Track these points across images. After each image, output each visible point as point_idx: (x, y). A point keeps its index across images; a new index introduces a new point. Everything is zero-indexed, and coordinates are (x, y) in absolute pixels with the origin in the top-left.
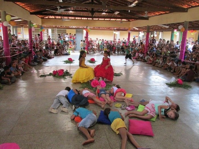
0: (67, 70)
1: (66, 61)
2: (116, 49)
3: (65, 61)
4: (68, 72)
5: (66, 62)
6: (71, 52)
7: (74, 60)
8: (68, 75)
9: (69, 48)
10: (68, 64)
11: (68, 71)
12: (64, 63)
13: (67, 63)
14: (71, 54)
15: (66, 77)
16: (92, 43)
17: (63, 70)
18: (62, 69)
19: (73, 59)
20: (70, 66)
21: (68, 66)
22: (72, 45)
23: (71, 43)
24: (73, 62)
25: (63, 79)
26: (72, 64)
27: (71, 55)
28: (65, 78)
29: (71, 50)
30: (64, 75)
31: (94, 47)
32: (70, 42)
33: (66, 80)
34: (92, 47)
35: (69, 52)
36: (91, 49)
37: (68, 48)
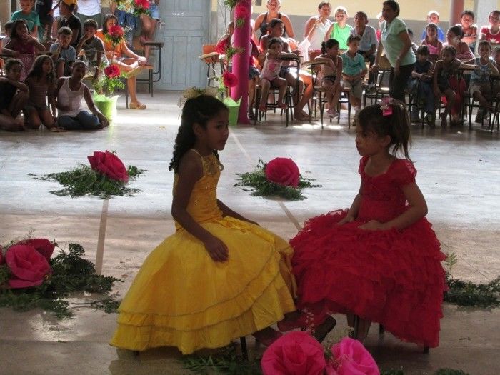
0: (77, 248)
1: (77, 173)
3: (62, 178)
4: (86, 263)
5: (76, 183)
6: (114, 102)
7: (135, 172)
8: (78, 289)
9: (102, 78)
10: (89, 203)
11: (90, 255)
12: (59, 186)
13: (78, 193)
14: (112, 125)
15: (72, 302)
17: (45, 247)
18: (38, 235)
19: (127, 164)
20: (105, 216)
21: (88, 216)
22: (122, 53)
23: (116, 38)
24: (132, 184)
25: (46, 319)
26: (118, 203)
28: (63, 313)
29: (118, 91)
30: (51, 288)
31: (293, 72)
32: (114, 29)
33: (65, 323)
35: (103, 106)
36: (274, 85)
37: (96, 76)
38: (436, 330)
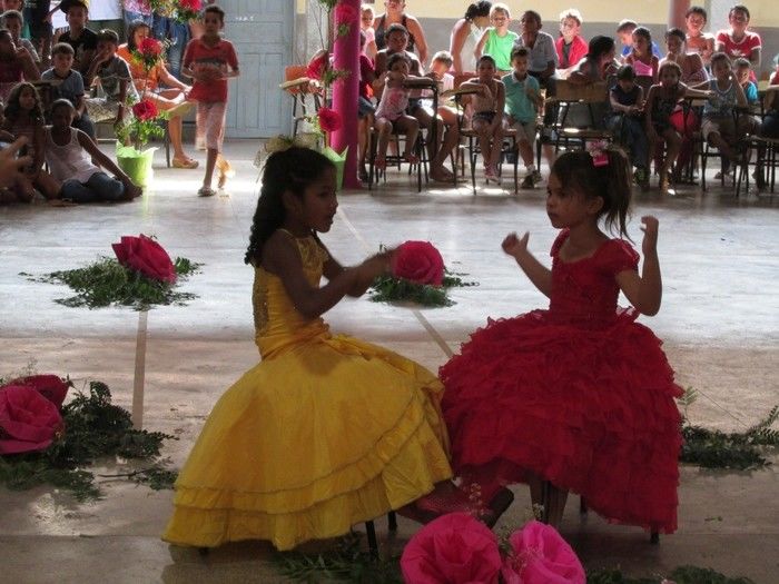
0: (101, 388)
1: (96, 270)
2: (708, 126)
3: (73, 279)
4: (117, 411)
5: (95, 286)
7: (186, 267)
8: (108, 452)
9: (129, 120)
10: (117, 317)
11: (121, 399)
12: (69, 292)
13: (99, 301)
14: (147, 193)
15: (99, 473)
16: (414, 56)
17: (53, 388)
18: (42, 370)
19: (174, 254)
20: (143, 338)
21: (117, 338)
22: (161, 82)
23: (149, 58)
25: (58, 501)
26: (161, 316)
27: (159, 198)
28: (85, 490)
29: (153, 140)
30: (66, 452)
32: (146, 44)
34: (415, 109)
35: (131, 164)
36: (398, 127)
37: (120, 117)
38: (672, 504)
